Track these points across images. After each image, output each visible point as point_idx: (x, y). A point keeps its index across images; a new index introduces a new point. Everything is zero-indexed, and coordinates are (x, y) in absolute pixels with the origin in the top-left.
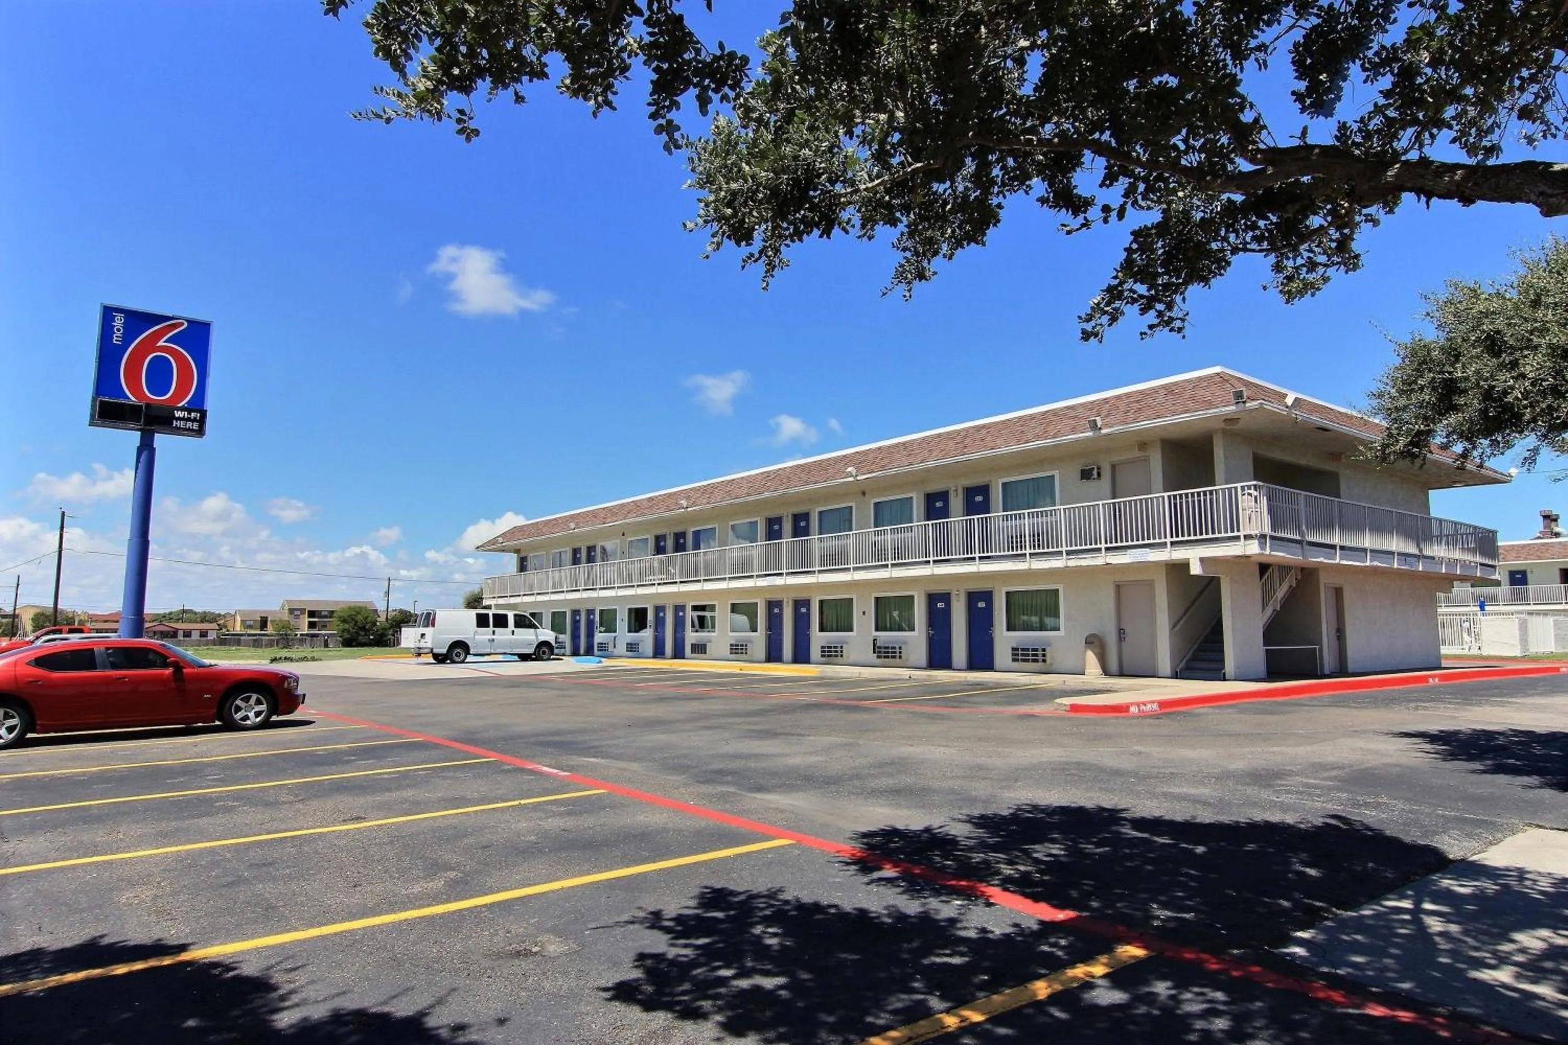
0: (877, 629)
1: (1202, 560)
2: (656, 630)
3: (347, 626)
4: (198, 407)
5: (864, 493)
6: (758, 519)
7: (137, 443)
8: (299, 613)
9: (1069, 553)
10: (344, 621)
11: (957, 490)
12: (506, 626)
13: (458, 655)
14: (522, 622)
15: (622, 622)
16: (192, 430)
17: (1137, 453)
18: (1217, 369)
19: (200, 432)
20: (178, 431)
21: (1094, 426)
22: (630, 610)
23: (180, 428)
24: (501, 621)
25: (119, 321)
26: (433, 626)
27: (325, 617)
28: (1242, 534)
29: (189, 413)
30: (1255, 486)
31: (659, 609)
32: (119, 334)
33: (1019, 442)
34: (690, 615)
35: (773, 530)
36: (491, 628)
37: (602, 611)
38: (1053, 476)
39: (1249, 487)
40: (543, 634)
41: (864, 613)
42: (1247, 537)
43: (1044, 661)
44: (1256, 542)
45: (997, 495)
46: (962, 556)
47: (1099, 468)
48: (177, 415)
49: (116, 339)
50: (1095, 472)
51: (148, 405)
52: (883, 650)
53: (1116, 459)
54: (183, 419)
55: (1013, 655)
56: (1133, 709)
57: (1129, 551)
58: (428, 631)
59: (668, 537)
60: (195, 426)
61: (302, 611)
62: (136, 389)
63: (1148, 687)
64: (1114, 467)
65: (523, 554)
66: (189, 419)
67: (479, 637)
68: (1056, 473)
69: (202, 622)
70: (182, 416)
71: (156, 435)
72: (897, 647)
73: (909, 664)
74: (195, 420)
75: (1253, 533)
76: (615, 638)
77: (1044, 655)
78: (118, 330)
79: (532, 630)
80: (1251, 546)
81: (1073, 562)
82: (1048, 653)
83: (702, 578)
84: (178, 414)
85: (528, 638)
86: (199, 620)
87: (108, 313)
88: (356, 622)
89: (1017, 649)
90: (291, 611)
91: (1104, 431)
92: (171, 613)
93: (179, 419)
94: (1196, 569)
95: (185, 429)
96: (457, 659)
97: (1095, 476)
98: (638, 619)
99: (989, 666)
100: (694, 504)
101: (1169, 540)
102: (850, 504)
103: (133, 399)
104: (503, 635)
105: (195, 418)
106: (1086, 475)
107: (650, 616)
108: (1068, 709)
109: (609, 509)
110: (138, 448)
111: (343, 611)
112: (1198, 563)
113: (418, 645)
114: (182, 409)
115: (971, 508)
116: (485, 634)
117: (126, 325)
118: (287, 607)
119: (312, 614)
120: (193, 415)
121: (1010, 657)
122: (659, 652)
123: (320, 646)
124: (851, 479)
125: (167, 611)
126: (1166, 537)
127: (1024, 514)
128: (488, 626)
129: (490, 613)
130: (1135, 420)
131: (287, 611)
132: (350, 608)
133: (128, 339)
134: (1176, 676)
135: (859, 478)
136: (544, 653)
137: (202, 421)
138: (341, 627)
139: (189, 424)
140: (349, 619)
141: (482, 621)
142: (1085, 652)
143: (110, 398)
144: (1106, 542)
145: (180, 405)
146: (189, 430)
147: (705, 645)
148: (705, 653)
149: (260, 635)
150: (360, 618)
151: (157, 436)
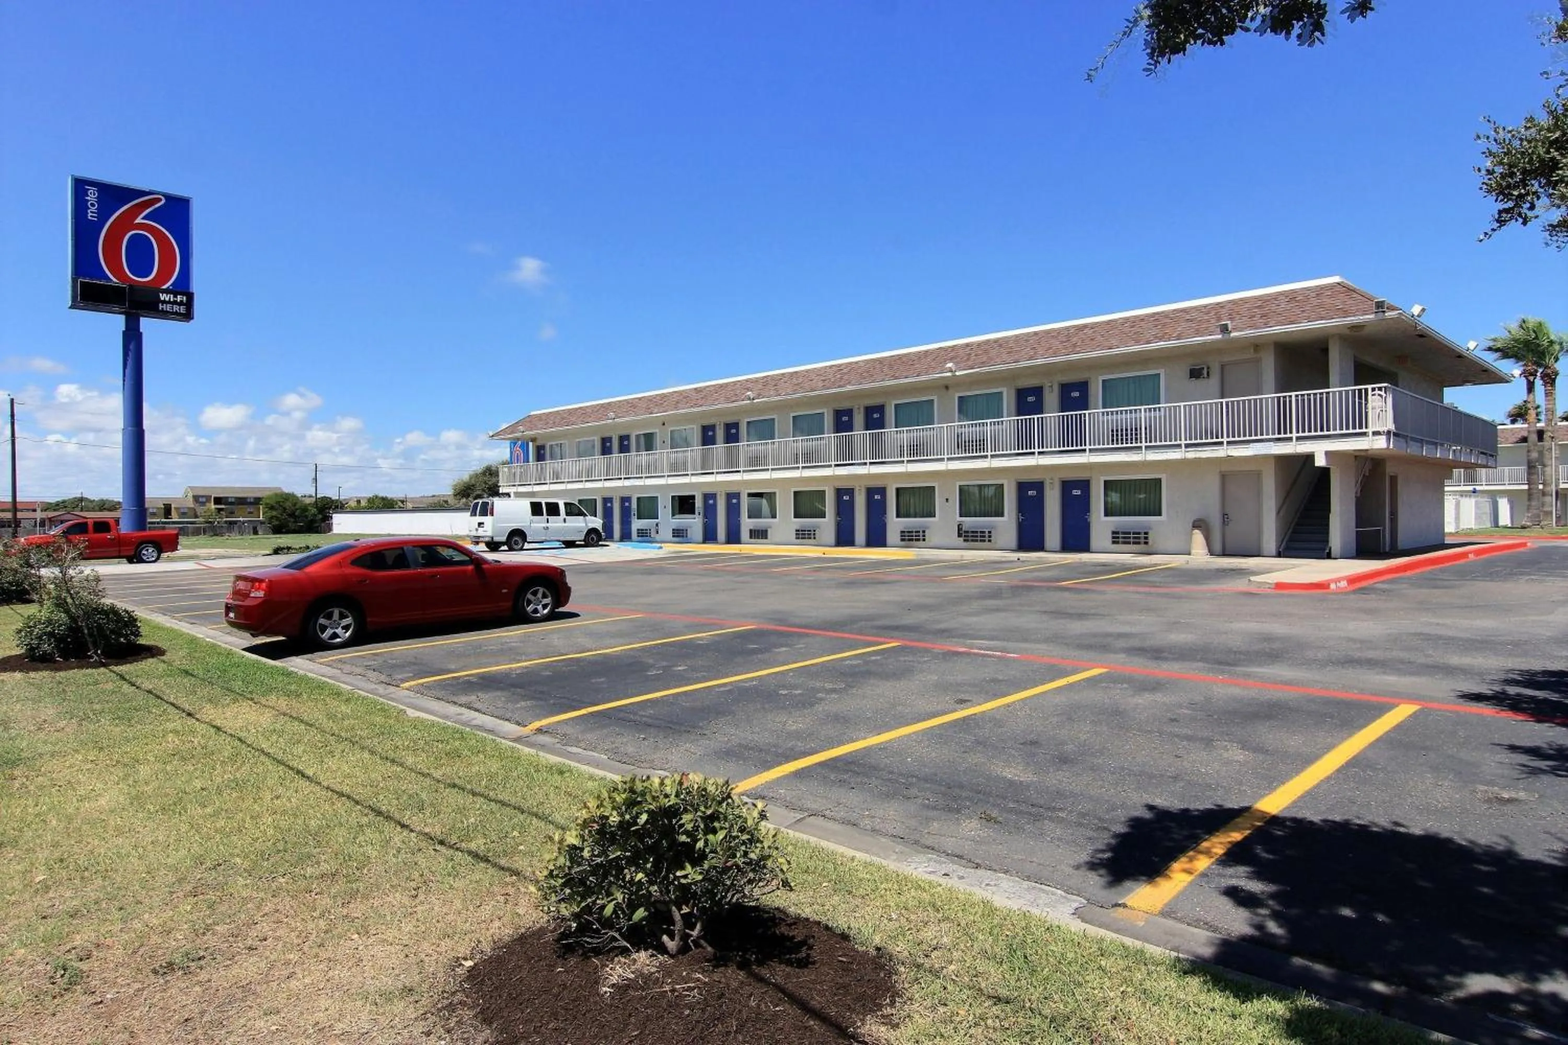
0: (961, 516)
1: (1328, 454)
2: (705, 516)
3: (274, 513)
4: (183, 287)
5: (947, 388)
6: (825, 411)
7: (123, 327)
8: (204, 500)
9: (1187, 446)
10: (272, 508)
11: (1051, 386)
12: (559, 515)
13: (516, 543)
14: (572, 510)
15: (665, 507)
16: (180, 314)
17: (1250, 354)
18: (1336, 279)
19: (188, 316)
20: (165, 315)
21: (1224, 329)
22: (673, 497)
23: (167, 312)
24: (553, 509)
25: (92, 196)
26: (492, 514)
27: (231, 503)
28: (1370, 430)
29: (175, 296)
30: (1385, 388)
31: (707, 497)
32: (93, 209)
33: (1137, 342)
34: (745, 502)
35: (843, 421)
36: (545, 516)
37: (639, 499)
38: (1159, 374)
39: (1380, 389)
40: (593, 522)
41: (947, 500)
42: (1376, 433)
43: (1146, 543)
44: (1384, 437)
45: (1096, 391)
46: (1058, 449)
47: (1208, 368)
48: (162, 299)
49: (92, 214)
50: (1205, 372)
51: (131, 287)
52: (970, 534)
53: (1226, 359)
54: (169, 302)
55: (1113, 538)
56: (1333, 586)
57: (1252, 445)
58: (487, 520)
59: (717, 427)
60: (182, 310)
61: (208, 498)
62: (117, 269)
63: (1294, 566)
64: (1223, 367)
65: (539, 443)
66: (175, 303)
67: (535, 525)
68: (1162, 372)
69: (101, 510)
70: (167, 299)
71: (141, 319)
72: (987, 531)
73: (997, 546)
74: (181, 303)
75: (1380, 429)
76: (657, 525)
77: (1146, 538)
78: (93, 205)
79: (581, 518)
80: (1379, 442)
81: (1192, 454)
82: (1150, 536)
83: (770, 467)
84: (163, 297)
85: (579, 525)
86: (97, 508)
87: (80, 185)
88: (285, 509)
89: (1117, 533)
90: (196, 498)
91: (1232, 335)
92: (64, 502)
93: (164, 302)
94: (1320, 462)
95: (173, 313)
96: (515, 547)
97: (1205, 375)
98: (684, 504)
99: (1085, 547)
100: (759, 396)
101: (1294, 435)
102: (931, 398)
103: (115, 280)
104: (556, 523)
105: (182, 301)
106: (1195, 374)
107: (699, 503)
108: (1273, 586)
109: (650, 399)
110: (124, 333)
111: (269, 498)
112: (1323, 456)
113: (474, 533)
114: (167, 291)
115: (1067, 403)
116: (539, 523)
117: (100, 200)
118: (190, 495)
119: (218, 501)
120: (179, 298)
121: (1110, 540)
122: (709, 536)
123: (249, 533)
124: (949, 374)
125: (60, 499)
126: (1291, 432)
127: (1140, 410)
128: (542, 515)
129: (543, 501)
130: (1266, 325)
131: (191, 499)
132: (276, 495)
133: (104, 215)
134: (1279, 555)
135: (957, 373)
136: (593, 539)
137: (189, 304)
138: (269, 514)
139: (176, 308)
140: (277, 506)
141: (536, 509)
142: (1191, 534)
143: (91, 278)
144: (1228, 436)
145: (164, 287)
146: (176, 313)
147: (766, 531)
148: (766, 538)
149: (163, 523)
150: (288, 504)
151: (143, 320)
